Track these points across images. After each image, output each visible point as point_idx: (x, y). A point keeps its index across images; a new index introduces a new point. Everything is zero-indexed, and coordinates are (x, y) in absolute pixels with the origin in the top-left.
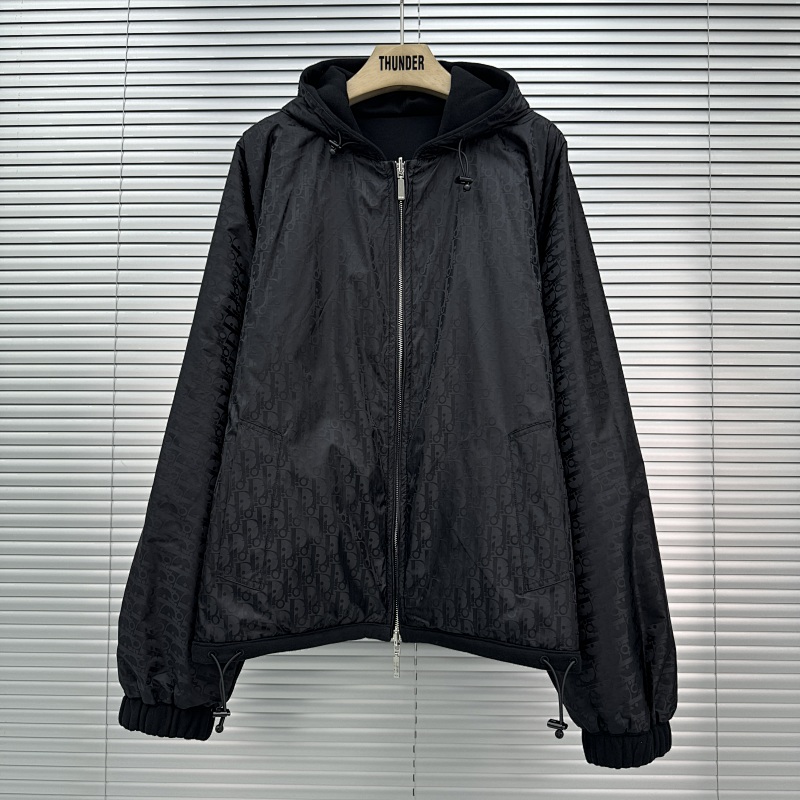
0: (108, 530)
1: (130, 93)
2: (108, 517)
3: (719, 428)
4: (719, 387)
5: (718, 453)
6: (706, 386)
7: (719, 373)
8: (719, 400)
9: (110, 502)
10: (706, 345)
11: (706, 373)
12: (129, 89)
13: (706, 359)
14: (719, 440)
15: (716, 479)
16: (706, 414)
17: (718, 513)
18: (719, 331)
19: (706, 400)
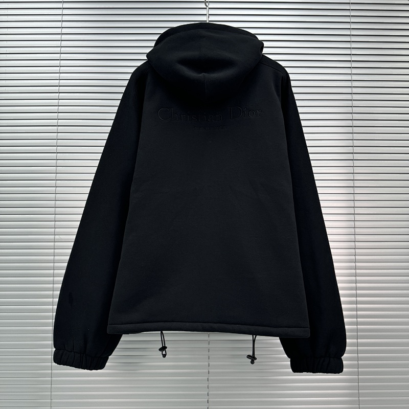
0: (52, 271)
1: (63, 51)
2: (52, 264)
3: (358, 217)
4: (357, 197)
5: (357, 230)
6: (351, 197)
7: (357, 190)
8: (357, 204)
9: (53, 257)
10: (350, 177)
11: (351, 190)
12: (63, 49)
13: (351, 183)
14: (357, 224)
15: (356, 243)
16: (351, 211)
17: (358, 260)
18: (357, 170)
19: (351, 204)
